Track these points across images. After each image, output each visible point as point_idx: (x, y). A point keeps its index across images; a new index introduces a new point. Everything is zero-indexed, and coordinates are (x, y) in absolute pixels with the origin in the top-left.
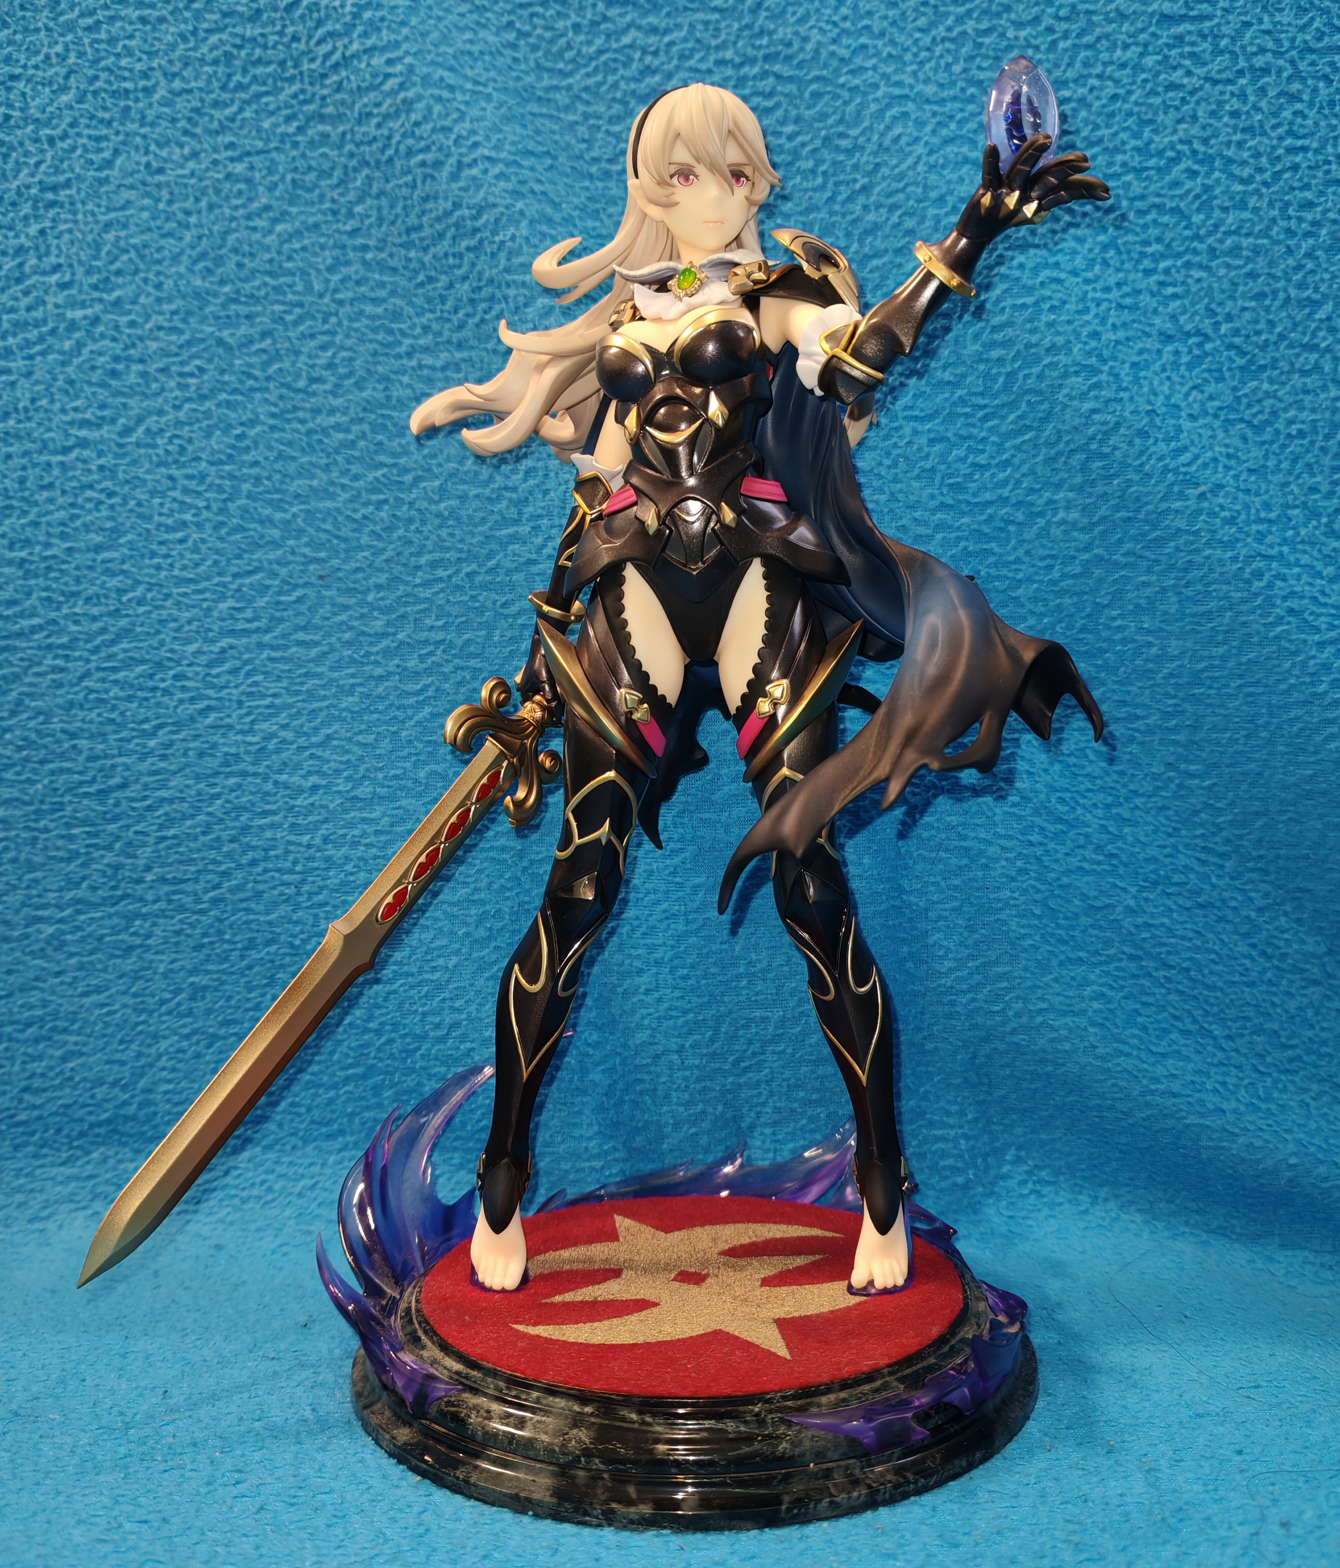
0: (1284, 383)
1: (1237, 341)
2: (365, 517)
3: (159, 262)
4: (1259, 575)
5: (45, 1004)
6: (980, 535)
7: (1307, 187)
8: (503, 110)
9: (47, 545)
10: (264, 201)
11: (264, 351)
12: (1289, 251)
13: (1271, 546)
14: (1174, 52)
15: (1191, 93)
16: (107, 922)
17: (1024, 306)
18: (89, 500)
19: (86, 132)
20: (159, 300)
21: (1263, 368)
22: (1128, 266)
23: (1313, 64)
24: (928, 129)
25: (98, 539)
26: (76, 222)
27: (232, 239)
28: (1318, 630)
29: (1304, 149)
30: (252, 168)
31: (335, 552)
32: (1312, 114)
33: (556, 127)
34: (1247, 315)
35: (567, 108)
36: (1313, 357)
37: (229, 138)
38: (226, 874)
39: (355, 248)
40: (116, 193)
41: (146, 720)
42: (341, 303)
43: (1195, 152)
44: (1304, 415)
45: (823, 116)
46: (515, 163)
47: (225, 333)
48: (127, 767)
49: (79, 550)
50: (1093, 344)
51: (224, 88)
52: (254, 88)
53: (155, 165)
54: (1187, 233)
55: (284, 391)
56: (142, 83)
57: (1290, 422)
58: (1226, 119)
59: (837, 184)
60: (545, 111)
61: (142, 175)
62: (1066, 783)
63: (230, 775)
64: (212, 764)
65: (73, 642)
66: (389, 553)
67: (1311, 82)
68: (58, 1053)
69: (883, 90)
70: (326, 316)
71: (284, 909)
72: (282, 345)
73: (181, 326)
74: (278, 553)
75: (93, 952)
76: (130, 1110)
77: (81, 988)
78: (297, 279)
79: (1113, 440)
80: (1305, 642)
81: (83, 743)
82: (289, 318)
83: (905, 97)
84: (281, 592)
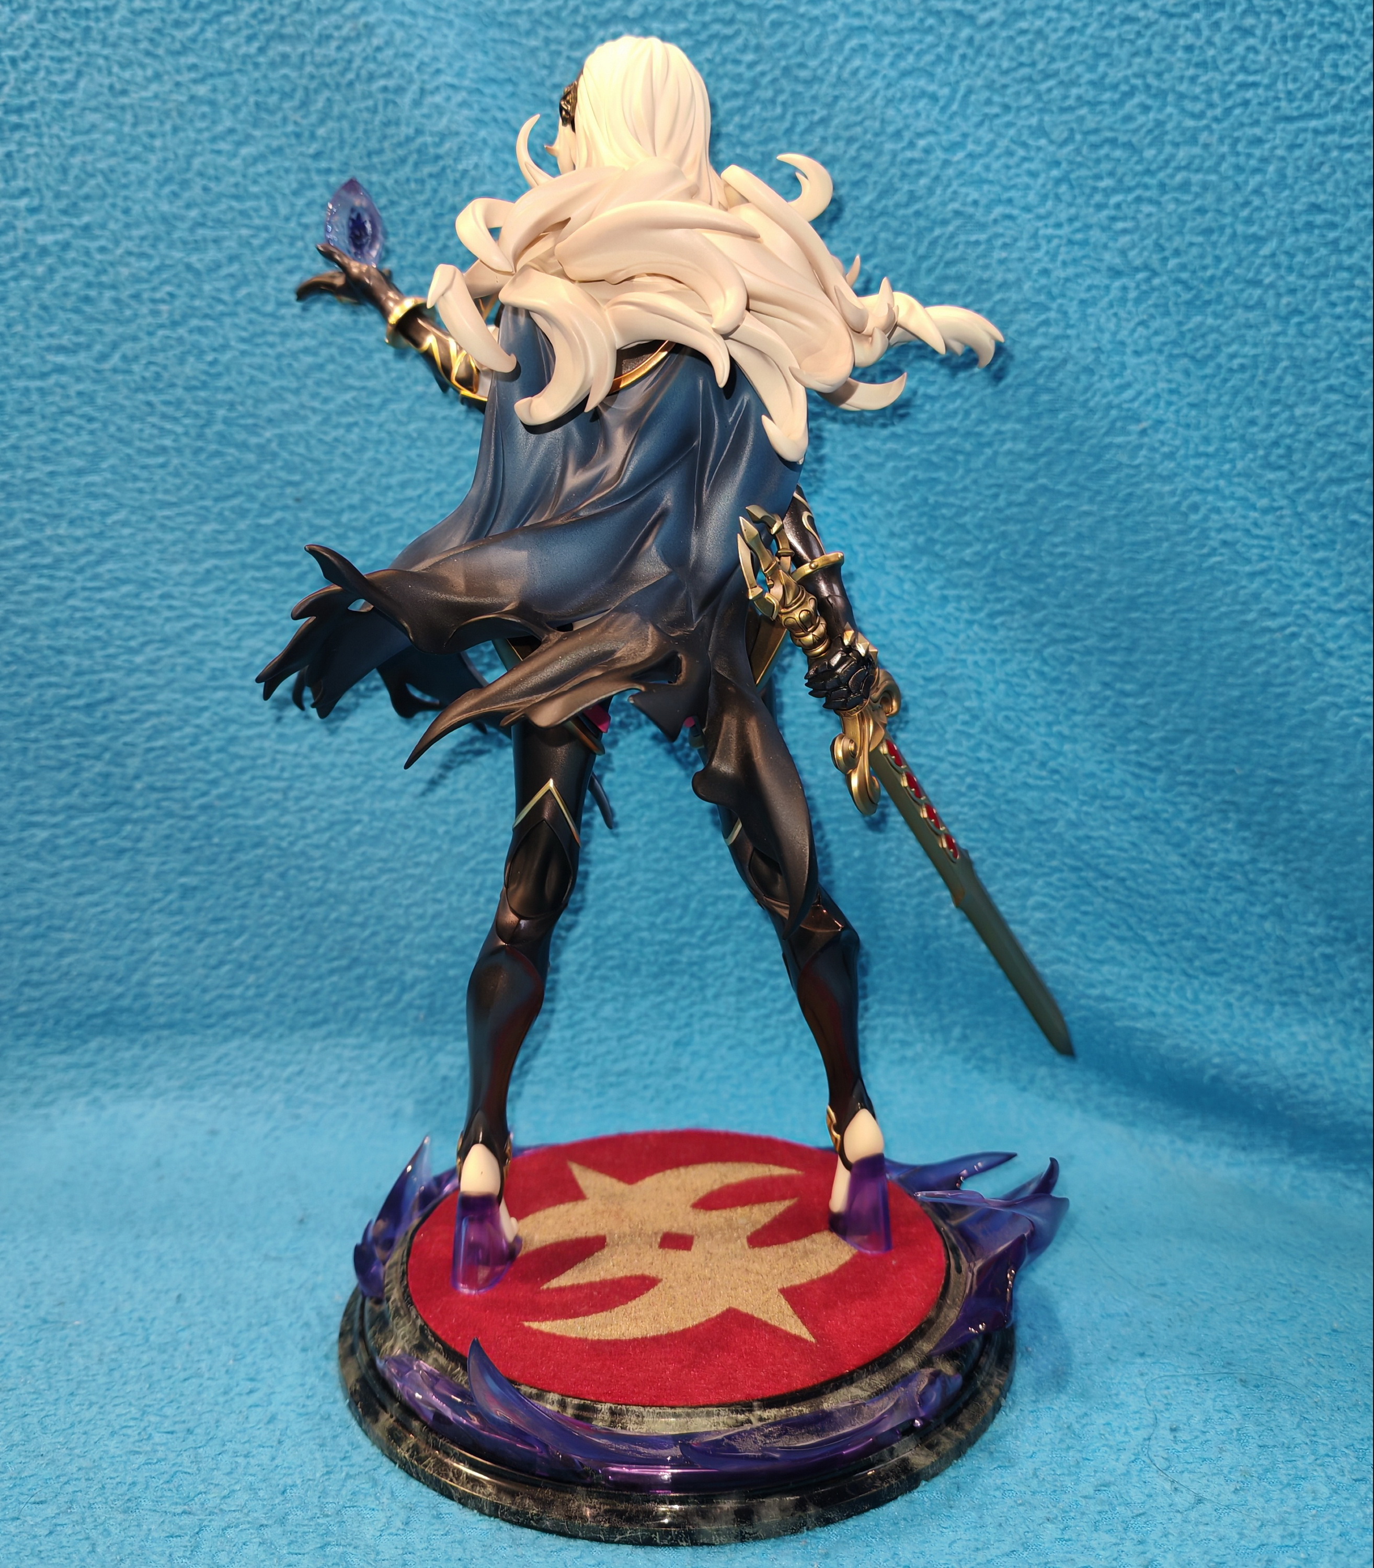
0: (1227, 318)
1: (1184, 276)
2: (336, 440)
3: (125, 186)
4: (1195, 508)
5: (41, 904)
6: (930, 465)
7: (1257, 123)
8: (465, 38)
9: (29, 468)
10: (228, 123)
11: (231, 275)
12: (1238, 187)
13: (1208, 480)
15: (1148, 26)
16: (99, 827)
17: (977, 243)
18: (69, 425)
19: (49, 53)
20: (127, 226)
21: (1208, 303)
22: (1080, 201)
24: (887, 61)
25: (79, 463)
26: (41, 145)
27: (197, 163)
28: (1248, 561)
29: (1255, 85)
30: (214, 90)
31: (307, 475)
32: (1264, 49)
33: (516, 53)
34: (1194, 251)
35: (529, 33)
36: (1258, 292)
37: (191, 59)
38: (214, 783)
39: (319, 171)
40: (80, 115)
41: (132, 638)
42: (306, 227)
43: (1148, 87)
44: (1247, 350)
45: (783, 46)
46: (479, 91)
47: (194, 259)
48: (114, 682)
49: (61, 474)
50: (1043, 281)
51: (184, 7)
52: (215, 8)
53: (118, 86)
54: (1139, 168)
55: (253, 316)
57: (1233, 356)
58: (1180, 54)
59: (796, 115)
60: (506, 36)
61: (106, 97)
62: (1010, 702)
63: (216, 689)
64: (200, 678)
65: (57, 563)
66: (360, 474)
67: (1264, 17)
68: (55, 949)
69: (842, 21)
70: (293, 240)
71: (272, 814)
72: (250, 270)
73: (151, 251)
74: (255, 477)
75: (85, 855)
76: (125, 1002)
77: (75, 888)
78: (263, 203)
79: (1059, 376)
80: (1236, 573)
81: (70, 659)
82: (256, 242)
83: (864, 29)
84: (261, 515)
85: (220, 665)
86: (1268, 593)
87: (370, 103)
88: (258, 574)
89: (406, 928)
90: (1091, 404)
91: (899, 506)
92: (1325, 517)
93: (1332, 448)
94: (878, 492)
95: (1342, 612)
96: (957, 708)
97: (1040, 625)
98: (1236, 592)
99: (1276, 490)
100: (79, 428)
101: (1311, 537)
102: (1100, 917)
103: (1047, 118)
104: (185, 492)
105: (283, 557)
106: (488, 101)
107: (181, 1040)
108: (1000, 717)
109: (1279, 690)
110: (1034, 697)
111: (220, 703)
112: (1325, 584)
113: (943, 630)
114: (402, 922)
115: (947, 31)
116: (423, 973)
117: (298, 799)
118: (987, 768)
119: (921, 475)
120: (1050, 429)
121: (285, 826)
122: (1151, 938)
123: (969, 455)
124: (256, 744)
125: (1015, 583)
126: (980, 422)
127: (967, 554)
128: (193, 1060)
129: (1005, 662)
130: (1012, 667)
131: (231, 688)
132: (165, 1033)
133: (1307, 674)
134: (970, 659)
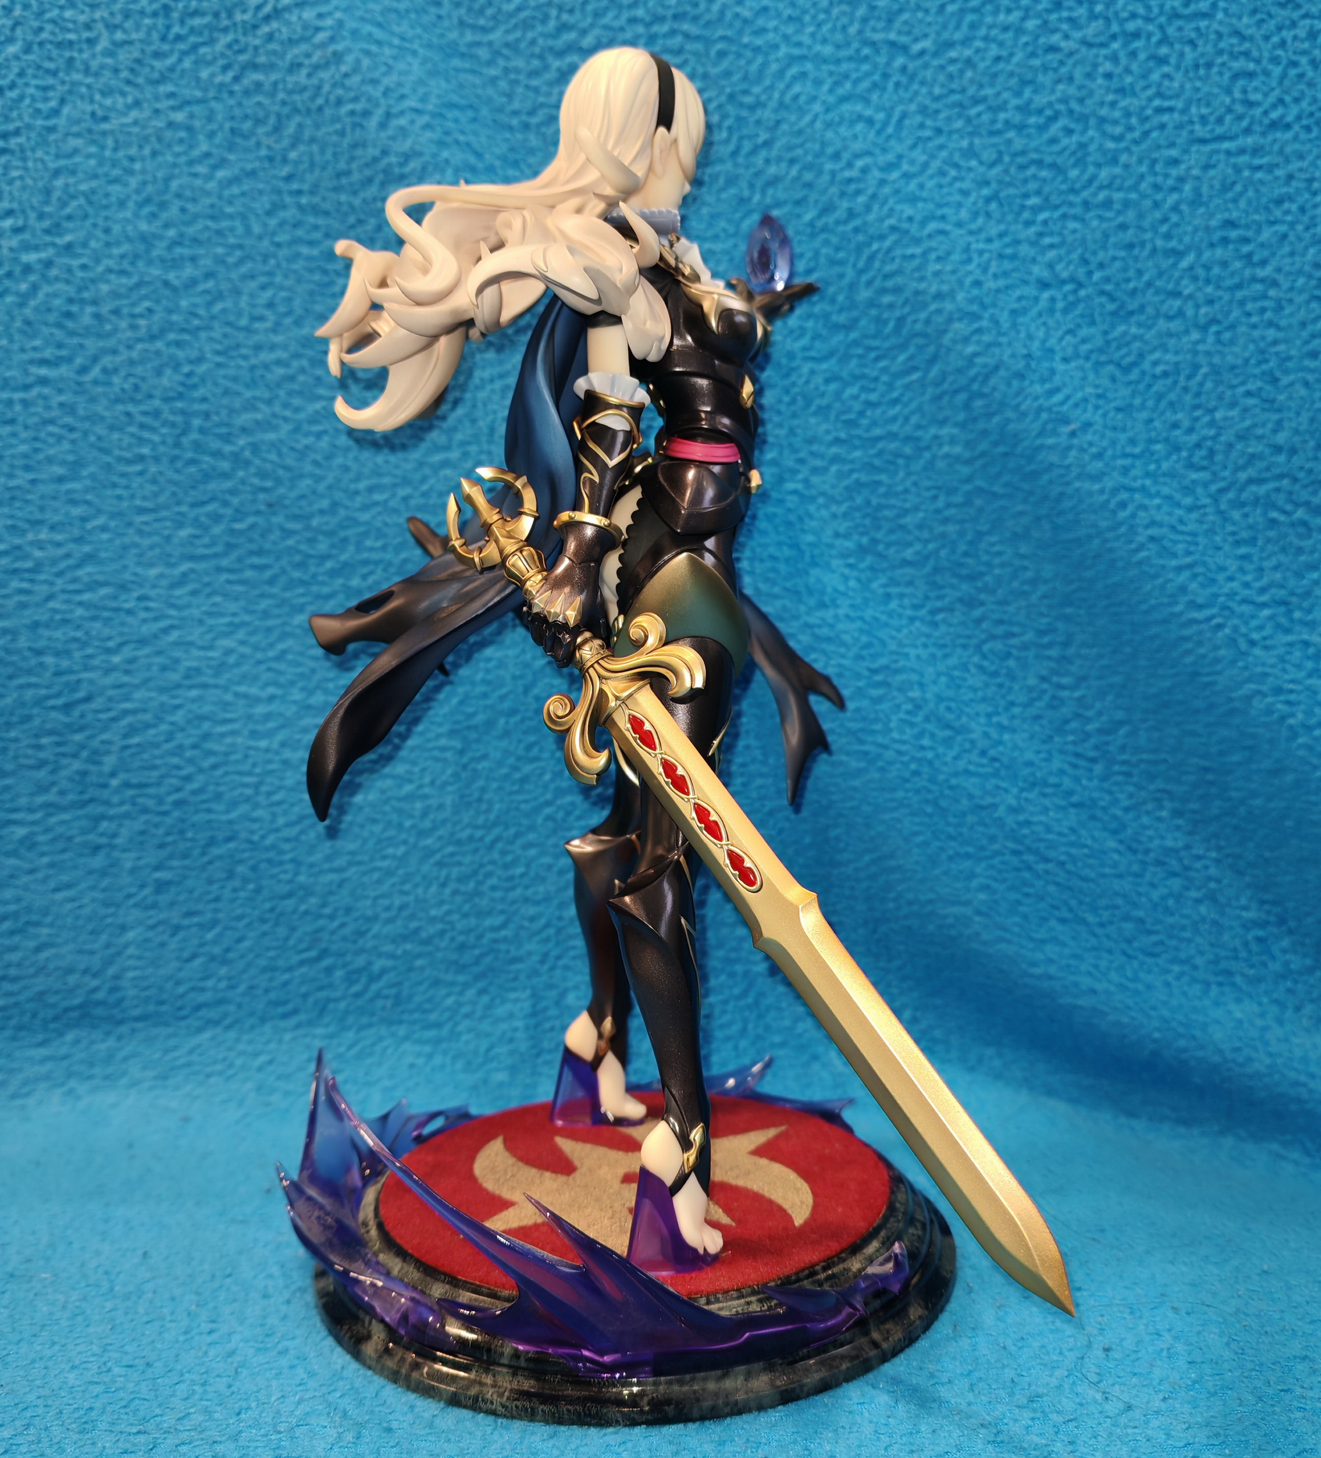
0: (1150, 328)
1: (1108, 287)
2: (307, 447)
3: (106, 207)
4: (1123, 505)
5: (18, 900)
6: (870, 467)
7: (1172, 145)
8: (429, 66)
10: (204, 147)
11: (207, 292)
12: (1157, 205)
13: (1135, 479)
14: (1054, 17)
15: (1070, 55)
16: (76, 824)
17: (912, 257)
18: (51, 434)
19: (34, 82)
20: (108, 245)
21: (1131, 313)
22: (1009, 218)
23: (1180, 29)
24: (826, 87)
25: (59, 470)
26: (26, 169)
27: (174, 185)
28: (1175, 555)
29: (1171, 110)
30: (192, 116)
31: (279, 482)
32: (1179, 76)
33: (478, 81)
34: (1118, 264)
35: (490, 63)
36: (1177, 303)
37: (169, 88)
38: (188, 778)
39: (292, 193)
40: (63, 140)
41: (109, 638)
42: (279, 245)
43: (1071, 112)
44: (1169, 357)
45: (728, 74)
46: (441, 115)
47: (171, 276)
48: (91, 682)
49: (42, 481)
50: (975, 292)
51: (163, 39)
52: (192, 39)
53: (100, 113)
54: (1064, 187)
55: (228, 330)
56: (86, 35)
57: (1155, 363)
58: (1100, 81)
59: (741, 138)
60: (467, 65)
61: (88, 123)
62: (951, 693)
63: (191, 687)
64: (175, 677)
65: (37, 568)
66: (330, 479)
67: (1177, 46)
68: (32, 944)
69: (783, 51)
70: (266, 258)
71: (243, 809)
72: (224, 286)
73: (129, 268)
74: (228, 484)
75: (63, 851)
76: (100, 995)
77: (52, 884)
78: (237, 223)
79: (993, 381)
80: (1163, 567)
81: (49, 660)
82: (231, 260)
83: (804, 58)
84: (235, 520)
85: (194, 664)
86: (1194, 586)
87: (338, 126)
88: (232, 577)
89: (372, 919)
90: (1023, 407)
91: (844, 508)
92: (1246, 515)
93: (1250, 450)
94: (823, 494)
95: (1264, 605)
96: (900, 699)
97: (979, 621)
98: (1163, 587)
99: (1200, 490)
100: (60, 438)
101: (1233, 533)
102: (1042, 898)
103: (977, 141)
104: (162, 499)
105: (256, 560)
106: (450, 125)
107: (155, 1031)
108: (942, 707)
109: (1206, 679)
110: (975, 690)
111: (194, 700)
112: (1249, 578)
113: (887, 625)
114: (369, 913)
115: (882, 60)
116: (389, 963)
117: (269, 794)
118: (930, 755)
119: (864, 478)
120: (985, 433)
121: (255, 820)
122: (1090, 918)
123: (908, 458)
124: (229, 740)
125: (954, 581)
126: (919, 427)
127: (909, 554)
128: (167, 1051)
129: (946, 656)
130: (953, 661)
131: (205, 686)
132: (139, 1025)
133: (1233, 662)
134: (913, 652)
